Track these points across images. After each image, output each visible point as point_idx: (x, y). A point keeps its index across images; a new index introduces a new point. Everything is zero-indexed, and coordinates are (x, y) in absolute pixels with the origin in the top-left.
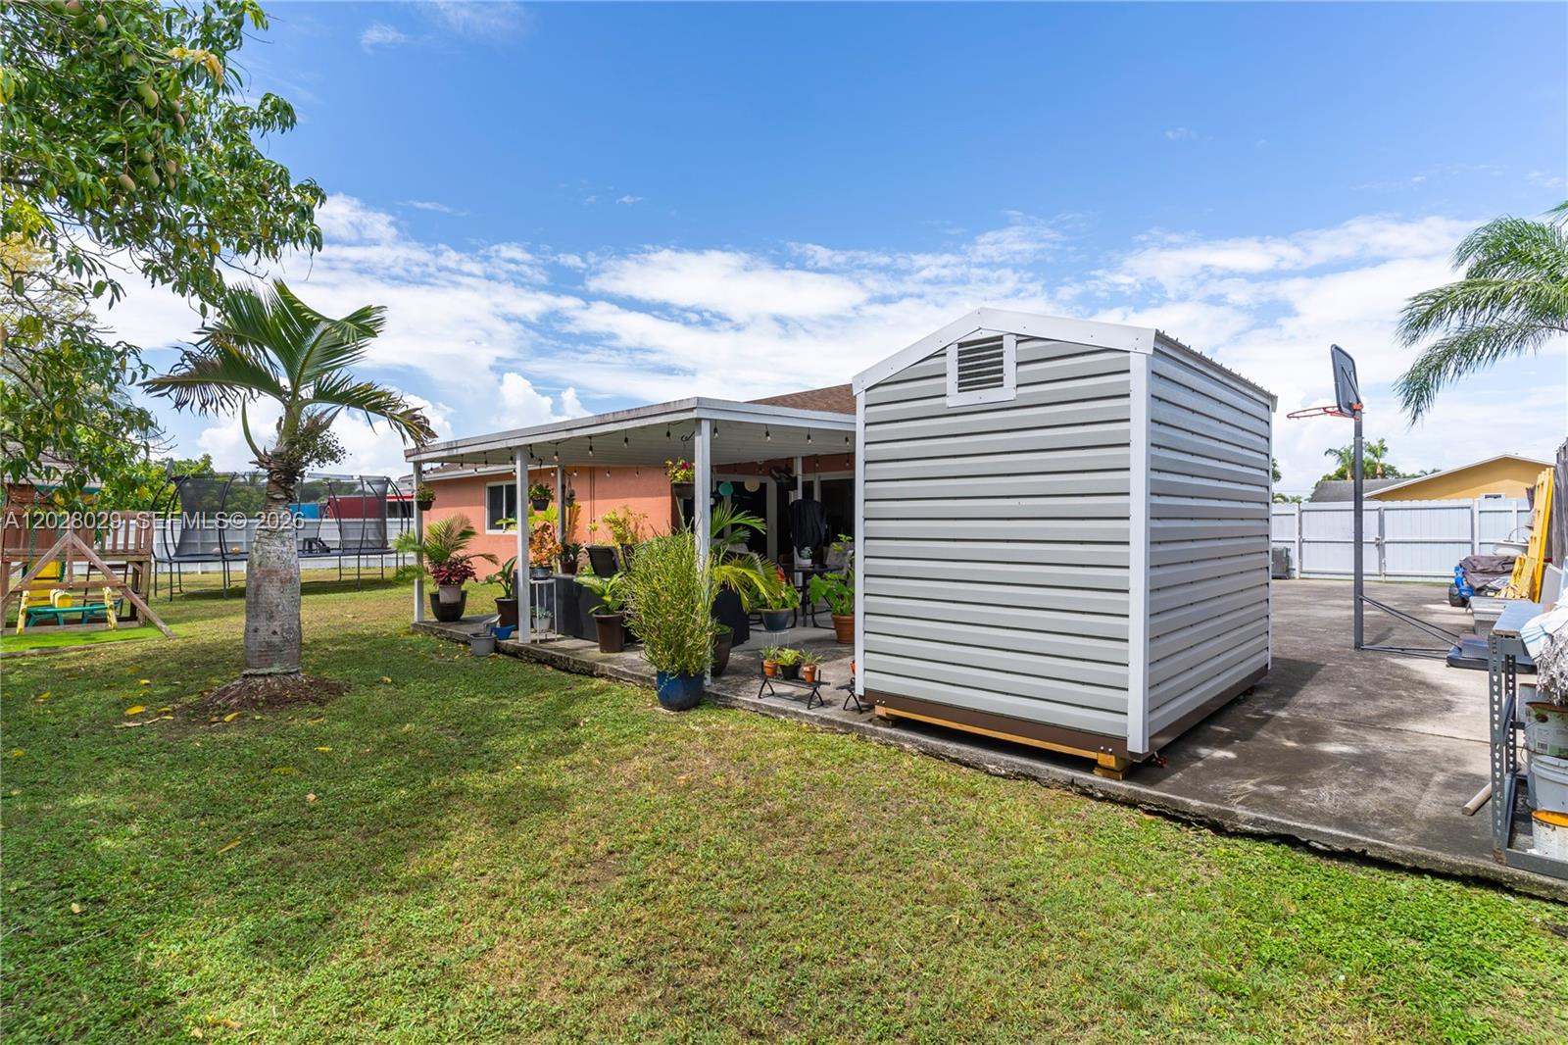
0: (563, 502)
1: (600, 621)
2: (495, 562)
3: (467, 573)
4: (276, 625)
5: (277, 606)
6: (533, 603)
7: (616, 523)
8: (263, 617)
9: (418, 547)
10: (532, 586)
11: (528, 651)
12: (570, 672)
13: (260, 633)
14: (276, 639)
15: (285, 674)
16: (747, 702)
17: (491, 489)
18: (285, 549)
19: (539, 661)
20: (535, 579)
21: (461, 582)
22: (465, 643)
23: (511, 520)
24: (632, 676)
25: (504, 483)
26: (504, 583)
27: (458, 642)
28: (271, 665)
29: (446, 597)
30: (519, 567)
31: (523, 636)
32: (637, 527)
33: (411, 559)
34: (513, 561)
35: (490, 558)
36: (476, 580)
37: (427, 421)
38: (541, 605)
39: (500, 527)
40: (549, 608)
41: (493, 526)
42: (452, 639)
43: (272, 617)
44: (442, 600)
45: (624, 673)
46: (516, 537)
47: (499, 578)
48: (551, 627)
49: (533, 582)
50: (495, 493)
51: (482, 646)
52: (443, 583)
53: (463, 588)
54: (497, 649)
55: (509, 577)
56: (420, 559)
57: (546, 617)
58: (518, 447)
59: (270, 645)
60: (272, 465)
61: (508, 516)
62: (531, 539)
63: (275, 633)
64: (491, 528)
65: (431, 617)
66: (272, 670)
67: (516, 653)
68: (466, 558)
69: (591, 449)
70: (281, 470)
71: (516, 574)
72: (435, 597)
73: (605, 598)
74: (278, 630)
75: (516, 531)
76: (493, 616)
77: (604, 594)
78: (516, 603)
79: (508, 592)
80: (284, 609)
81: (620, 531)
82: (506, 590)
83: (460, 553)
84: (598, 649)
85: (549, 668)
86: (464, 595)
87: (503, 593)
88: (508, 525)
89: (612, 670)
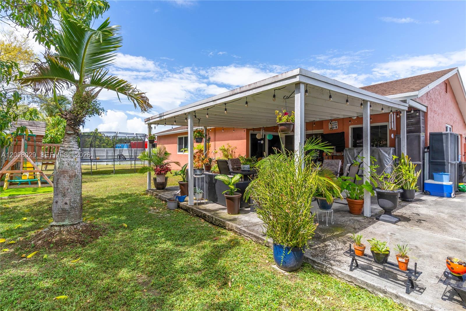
0: (206, 141)
1: (228, 198)
2: (179, 165)
3: (168, 170)
4: (67, 200)
5: (68, 190)
6: (195, 186)
7: (225, 150)
8: (60, 196)
9: (149, 159)
10: (195, 178)
11: (192, 210)
12: (214, 224)
13: (59, 203)
14: (67, 207)
15: (71, 225)
16: (341, 273)
17: (179, 138)
18: (72, 160)
19: (197, 216)
20: (196, 175)
21: (165, 173)
22: (166, 201)
23: (186, 149)
24: (250, 234)
25: (184, 136)
26: (182, 175)
27: (163, 200)
28: (64, 221)
29: (160, 180)
30: (189, 168)
31: (190, 201)
32: (232, 151)
33: (146, 163)
34: (186, 165)
35: (177, 163)
36: (171, 173)
37: (148, 99)
38: (199, 187)
39: (182, 151)
40: (202, 188)
41: (179, 151)
42: (161, 199)
43: (65, 195)
44: (157, 181)
45: (245, 232)
46: (188, 155)
47: (180, 173)
48: (203, 197)
49: (195, 176)
50: (181, 139)
51: (172, 205)
52: (158, 174)
53: (166, 176)
54: (179, 207)
55: (184, 172)
56: (150, 163)
57: (201, 193)
58: (189, 113)
59: (64, 211)
60: (68, 116)
61: (185, 148)
62: (194, 156)
63: (66, 204)
64: (179, 152)
65: (153, 187)
66: (64, 223)
67: (187, 210)
68: (167, 164)
69: (226, 110)
70: (72, 119)
71: (187, 171)
72: (155, 179)
73: (230, 186)
74: (68, 202)
75: (188, 153)
76: (177, 190)
77: (229, 184)
78: (187, 185)
79: (184, 179)
80: (71, 191)
81: (226, 153)
82: (183, 178)
83: (166, 161)
84: (226, 211)
85: (203, 221)
86: (166, 179)
87: (182, 180)
88: (185, 151)
89: (237, 228)
